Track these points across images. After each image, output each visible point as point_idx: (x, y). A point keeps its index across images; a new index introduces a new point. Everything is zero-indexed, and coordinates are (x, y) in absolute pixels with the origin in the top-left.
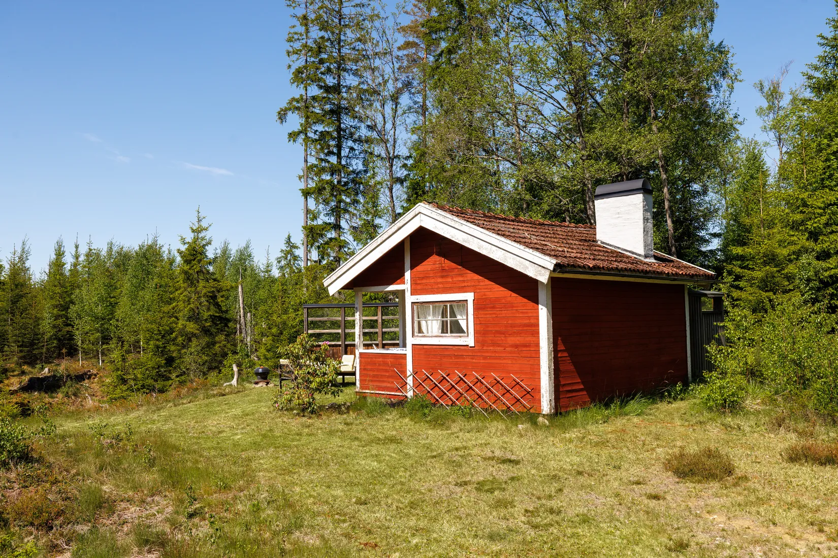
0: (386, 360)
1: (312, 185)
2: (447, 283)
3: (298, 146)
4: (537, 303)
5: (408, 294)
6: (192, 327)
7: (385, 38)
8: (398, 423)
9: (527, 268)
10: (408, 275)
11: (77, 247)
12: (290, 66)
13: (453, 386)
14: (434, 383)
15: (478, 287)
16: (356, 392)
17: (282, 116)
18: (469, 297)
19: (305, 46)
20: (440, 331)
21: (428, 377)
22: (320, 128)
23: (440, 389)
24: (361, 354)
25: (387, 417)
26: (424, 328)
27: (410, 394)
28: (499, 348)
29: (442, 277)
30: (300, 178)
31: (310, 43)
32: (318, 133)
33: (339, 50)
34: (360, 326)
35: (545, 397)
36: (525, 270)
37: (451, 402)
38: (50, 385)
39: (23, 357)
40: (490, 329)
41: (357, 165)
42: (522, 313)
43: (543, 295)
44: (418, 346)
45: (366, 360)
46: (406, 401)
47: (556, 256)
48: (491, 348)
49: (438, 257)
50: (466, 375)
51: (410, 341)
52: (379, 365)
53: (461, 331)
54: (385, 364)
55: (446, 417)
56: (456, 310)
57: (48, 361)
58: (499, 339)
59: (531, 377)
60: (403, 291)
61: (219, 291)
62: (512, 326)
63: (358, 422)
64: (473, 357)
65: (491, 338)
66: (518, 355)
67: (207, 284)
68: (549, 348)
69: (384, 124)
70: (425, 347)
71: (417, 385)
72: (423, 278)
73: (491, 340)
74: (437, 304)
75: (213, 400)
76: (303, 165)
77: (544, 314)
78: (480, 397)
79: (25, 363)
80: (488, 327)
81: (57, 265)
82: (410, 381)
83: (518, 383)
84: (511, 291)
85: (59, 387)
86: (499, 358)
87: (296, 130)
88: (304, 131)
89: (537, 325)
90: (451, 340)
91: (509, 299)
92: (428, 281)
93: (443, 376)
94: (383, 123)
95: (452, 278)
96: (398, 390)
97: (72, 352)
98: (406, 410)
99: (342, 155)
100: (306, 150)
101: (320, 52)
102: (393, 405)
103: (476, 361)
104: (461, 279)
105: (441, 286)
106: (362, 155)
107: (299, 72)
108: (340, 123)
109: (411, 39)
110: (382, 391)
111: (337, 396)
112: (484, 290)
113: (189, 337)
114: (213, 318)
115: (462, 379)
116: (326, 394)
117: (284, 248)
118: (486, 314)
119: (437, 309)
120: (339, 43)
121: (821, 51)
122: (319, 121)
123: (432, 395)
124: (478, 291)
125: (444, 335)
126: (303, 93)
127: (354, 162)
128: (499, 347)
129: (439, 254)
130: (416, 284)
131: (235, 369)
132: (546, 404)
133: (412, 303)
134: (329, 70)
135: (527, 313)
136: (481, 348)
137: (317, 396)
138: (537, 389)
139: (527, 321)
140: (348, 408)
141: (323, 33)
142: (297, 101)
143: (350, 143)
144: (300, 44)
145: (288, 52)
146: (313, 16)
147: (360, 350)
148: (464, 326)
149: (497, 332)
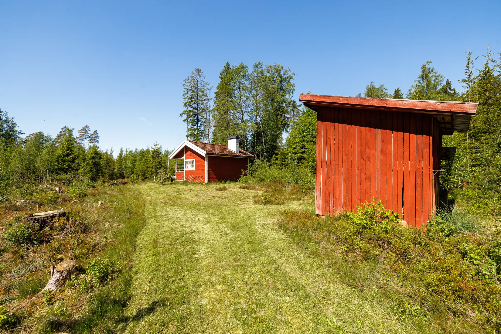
1: (189, 134)
3: (185, 124)
4: (205, 161)
5: (185, 159)
10: (185, 155)
11: (127, 149)
12: (183, 102)
13: (192, 178)
14: (189, 178)
15: (196, 158)
17: (181, 115)
18: (194, 160)
19: (188, 97)
20: (190, 167)
22: (191, 119)
25: (180, 185)
26: (187, 166)
30: (186, 132)
33: (197, 98)
34: (177, 166)
35: (206, 179)
36: (202, 154)
41: (202, 128)
43: (205, 159)
47: (207, 151)
50: (194, 176)
51: (185, 169)
54: (181, 174)
56: (192, 163)
57: (117, 180)
61: (161, 161)
62: (201, 165)
66: (202, 171)
67: (158, 159)
68: (207, 170)
70: (187, 170)
71: (186, 179)
72: (187, 156)
76: (187, 128)
78: (196, 180)
79: (110, 180)
81: (121, 154)
82: (185, 178)
83: (202, 177)
84: (201, 159)
86: (199, 172)
87: (185, 119)
88: (187, 119)
89: (205, 165)
90: (192, 169)
91: (200, 161)
93: (190, 176)
96: (183, 180)
97: (123, 178)
98: (183, 183)
99: (198, 126)
100: (187, 125)
101: (192, 98)
103: (195, 173)
104: (193, 156)
105: (190, 157)
106: (204, 126)
107: (185, 104)
108: (197, 118)
118: (197, 164)
119: (190, 162)
120: (197, 96)
122: (191, 117)
123: (188, 180)
126: (187, 109)
128: (199, 170)
129: (189, 151)
133: (185, 161)
134: (195, 103)
135: (204, 163)
136: (196, 170)
141: (193, 93)
142: (185, 111)
143: (200, 123)
144: (186, 96)
145: (183, 98)
146: (190, 89)
147: (177, 171)
148: (194, 166)
149: (199, 167)
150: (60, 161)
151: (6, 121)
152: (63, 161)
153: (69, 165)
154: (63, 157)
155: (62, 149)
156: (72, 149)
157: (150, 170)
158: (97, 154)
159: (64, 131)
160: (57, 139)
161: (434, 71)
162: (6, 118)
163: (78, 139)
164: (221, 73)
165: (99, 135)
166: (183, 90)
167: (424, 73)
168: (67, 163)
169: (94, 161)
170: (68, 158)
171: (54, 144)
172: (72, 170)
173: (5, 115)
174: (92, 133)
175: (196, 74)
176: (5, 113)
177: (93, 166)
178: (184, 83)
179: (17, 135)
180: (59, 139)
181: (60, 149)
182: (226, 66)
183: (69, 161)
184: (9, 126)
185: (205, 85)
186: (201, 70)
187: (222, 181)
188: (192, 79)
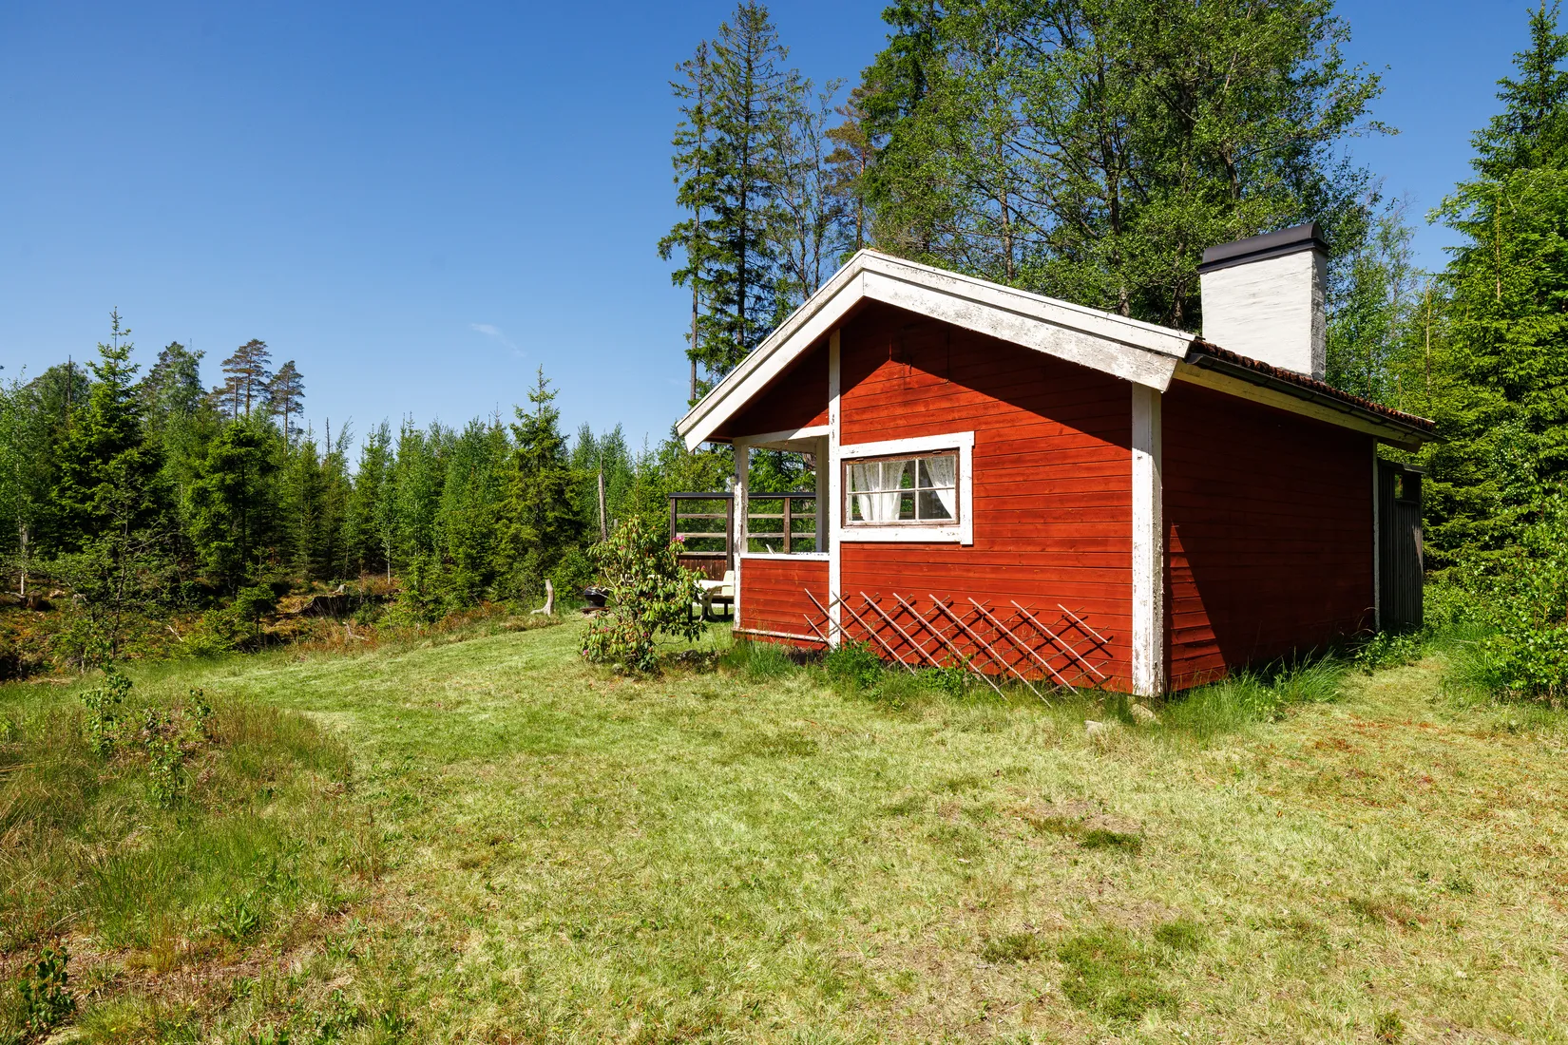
0: (789, 572)
1: (702, 345)
2: (915, 415)
3: (686, 292)
4: (1128, 445)
5: (834, 443)
6: (528, 533)
7: (808, 132)
8: (808, 699)
9: (1114, 358)
10: (834, 405)
12: (676, 180)
13: (924, 627)
14: (885, 619)
15: (982, 419)
16: (734, 632)
17: (665, 250)
18: (965, 442)
19: (698, 151)
20: (897, 516)
21: (872, 607)
22: (715, 266)
23: (896, 631)
24: (743, 561)
25: (787, 683)
26: (864, 511)
27: (834, 640)
28: (1029, 548)
29: (905, 404)
30: (688, 337)
31: (705, 147)
32: (712, 273)
33: (745, 160)
34: (743, 508)
35: (1142, 659)
36: (1109, 365)
37: (920, 659)
39: (318, 570)
40: (1009, 507)
42: (1089, 469)
43: (1144, 423)
44: (852, 546)
45: (753, 572)
46: (828, 653)
48: (1011, 548)
49: (896, 364)
50: (952, 603)
51: (837, 535)
52: (777, 582)
53: (942, 513)
54: (788, 580)
55: (912, 689)
56: (932, 471)
58: (1031, 527)
59: (1107, 610)
60: (825, 439)
61: (568, 485)
62: (1063, 499)
63: (729, 692)
64: (968, 567)
65: (1010, 527)
66: (1076, 563)
67: (551, 474)
68: (1155, 546)
69: (804, 255)
70: (866, 546)
71: (849, 622)
72: (864, 410)
73: (1012, 531)
74: (893, 461)
76: (690, 318)
77: (1143, 470)
78: (984, 650)
79: (317, 578)
80: (1005, 503)
82: (835, 613)
83: (1074, 624)
84: (1062, 422)
85: (352, 610)
86: (1030, 569)
87: (683, 269)
88: (694, 270)
89: (1127, 496)
90: (923, 531)
91: (1057, 441)
92: (875, 416)
93: (902, 606)
94: (801, 253)
95: (927, 404)
96: (810, 630)
97: (379, 566)
98: (825, 671)
99: (746, 306)
100: (696, 297)
101: (718, 161)
102: (800, 659)
103: (977, 575)
104: (946, 405)
105: (901, 422)
106: (773, 308)
107: (689, 187)
108: (744, 262)
109: (843, 147)
110: (781, 631)
111: (694, 639)
112: (997, 425)
113: (521, 547)
114: (560, 521)
115: (942, 612)
116: (673, 634)
117: (670, 440)
118: (1001, 476)
119: (892, 473)
120: (745, 150)
122: (715, 256)
123: (878, 642)
124: (984, 427)
125: (906, 521)
126: (694, 218)
127: (761, 315)
128: (1029, 544)
129: (898, 359)
130: (851, 422)
131: (549, 587)
132: (1145, 675)
133: (842, 460)
134: (730, 187)
135: (1100, 468)
136: (987, 548)
137: (657, 636)
138: (1125, 640)
139: (1101, 488)
140: (716, 663)
141: (723, 135)
142: (687, 228)
143: (756, 290)
144: (690, 150)
145: (675, 160)
146: (709, 109)
147: (742, 554)
148: (949, 504)
149: (1026, 514)
150: (67, 481)
152: (83, 479)
157: (512, 531)
158: (250, 442)
159: (167, 366)
163: (223, 397)
165: (302, 381)
168: (100, 491)
169: (229, 479)
170: (105, 462)
174: (276, 372)
175: (739, 36)
177: (225, 509)
178: (682, 78)
185: (782, 92)
186: (764, 16)
187: (1275, 670)
188: (720, 62)
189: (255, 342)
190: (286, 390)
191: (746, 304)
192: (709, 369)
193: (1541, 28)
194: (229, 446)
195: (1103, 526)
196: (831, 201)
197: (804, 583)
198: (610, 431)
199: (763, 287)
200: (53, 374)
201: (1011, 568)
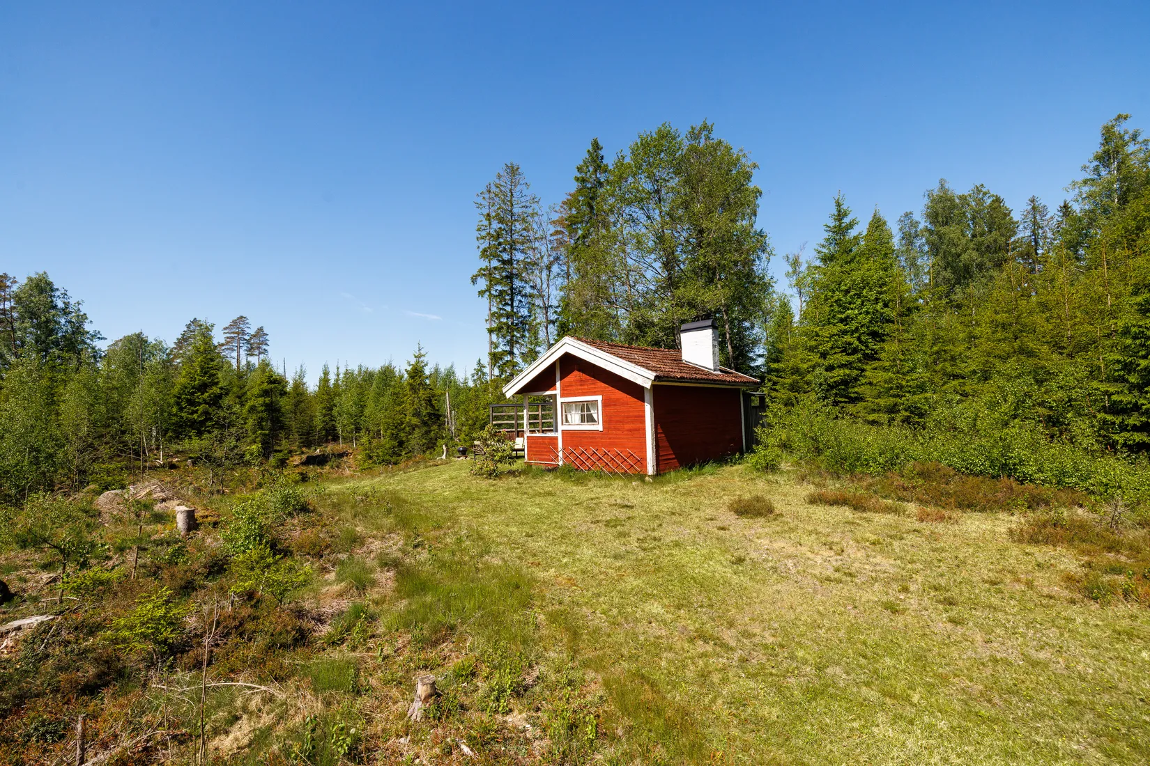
0: (544, 441)
2: (584, 389)
3: (485, 300)
4: (644, 402)
5: (558, 397)
6: (415, 421)
7: (541, 228)
8: (553, 482)
10: (558, 384)
12: (479, 247)
13: (589, 458)
14: (577, 456)
15: (604, 392)
16: (525, 462)
17: (474, 280)
18: (599, 398)
19: (489, 234)
20: (580, 421)
21: (573, 452)
22: (499, 288)
23: (580, 459)
24: (528, 437)
25: (545, 478)
26: (569, 419)
27: (561, 463)
29: (581, 385)
30: (486, 321)
31: (492, 232)
32: (498, 291)
33: (511, 236)
34: (527, 418)
35: (649, 463)
36: (636, 380)
37: (588, 468)
38: (321, 461)
39: (303, 442)
40: (613, 420)
41: (524, 312)
42: (634, 408)
43: (648, 396)
44: (566, 431)
45: (531, 441)
46: (558, 468)
47: (656, 371)
48: (613, 432)
49: (578, 372)
50: (597, 450)
51: (560, 428)
52: (540, 444)
53: (594, 421)
54: (544, 443)
55: (585, 478)
56: (590, 407)
57: (319, 445)
58: (619, 426)
59: (640, 450)
60: (555, 395)
61: (433, 397)
62: (628, 417)
63: (526, 482)
64: (602, 438)
65: (613, 425)
66: (631, 436)
67: (425, 392)
68: (652, 431)
69: (542, 285)
70: (570, 432)
71: (566, 457)
72: (568, 386)
73: (614, 427)
74: (578, 404)
75: (429, 469)
76: (488, 312)
77: (648, 409)
78: (607, 464)
79: (304, 446)
80: (611, 418)
81: (325, 380)
82: (560, 454)
83: (632, 455)
84: (626, 394)
85: (327, 462)
86: (619, 438)
87: (484, 289)
88: (489, 290)
89: (644, 416)
90: (587, 427)
91: (625, 399)
92: (571, 388)
93: (582, 451)
95: (588, 386)
96: (552, 460)
97: (335, 439)
98: (558, 473)
100: (490, 303)
101: (499, 238)
102: (549, 471)
103: (604, 441)
104: (593, 386)
105: (580, 391)
106: (527, 306)
107: (485, 251)
108: (513, 285)
109: (559, 229)
110: (542, 461)
111: (512, 465)
112: (609, 394)
113: (413, 428)
114: (430, 415)
115: (595, 452)
116: (505, 464)
117: (476, 367)
118: (611, 409)
119: (578, 407)
120: (511, 232)
121: (826, 235)
122: (498, 283)
123: (575, 463)
124: (605, 394)
125: (583, 423)
126: (488, 265)
127: (522, 310)
128: (619, 431)
129: (579, 370)
130: (564, 390)
131: (444, 448)
132: (651, 469)
133: (561, 403)
134: (505, 250)
135: (637, 408)
136: (607, 432)
137: (499, 465)
138: (644, 459)
139: (637, 414)
140: (520, 473)
141: (500, 225)
142: (484, 270)
143: (519, 297)
144: (485, 233)
145: (478, 238)
146: (494, 214)
147: (527, 434)
148: (596, 418)
149: (617, 421)
150: (184, 404)
151: (65, 311)
152: (191, 403)
153: (206, 413)
154: (193, 394)
155: (190, 373)
156: (214, 372)
157: (407, 420)
158: (274, 382)
159: (191, 331)
160: (176, 348)
161: (1140, 139)
162: (64, 303)
163: (223, 348)
164: (579, 169)
165: (267, 337)
166: (477, 218)
167: (1111, 146)
168: (201, 408)
169: (267, 400)
170: (203, 394)
171: (170, 361)
172: (213, 426)
173: (62, 296)
174: (253, 333)
175: (506, 178)
176: (63, 292)
177: (265, 415)
178: (480, 200)
179: (88, 341)
180: (181, 349)
181: (184, 373)
182: (594, 148)
183: (206, 403)
184: (70, 322)
185: (528, 204)
186: (518, 168)
187: (693, 465)
188: (498, 190)
189: (242, 317)
190: (258, 342)
191: (514, 304)
192: (498, 337)
193: (838, 205)
194: (266, 384)
195: (638, 425)
196: (554, 254)
197: (550, 444)
198: (449, 366)
199: (522, 296)
200: (129, 340)
201: (614, 438)
